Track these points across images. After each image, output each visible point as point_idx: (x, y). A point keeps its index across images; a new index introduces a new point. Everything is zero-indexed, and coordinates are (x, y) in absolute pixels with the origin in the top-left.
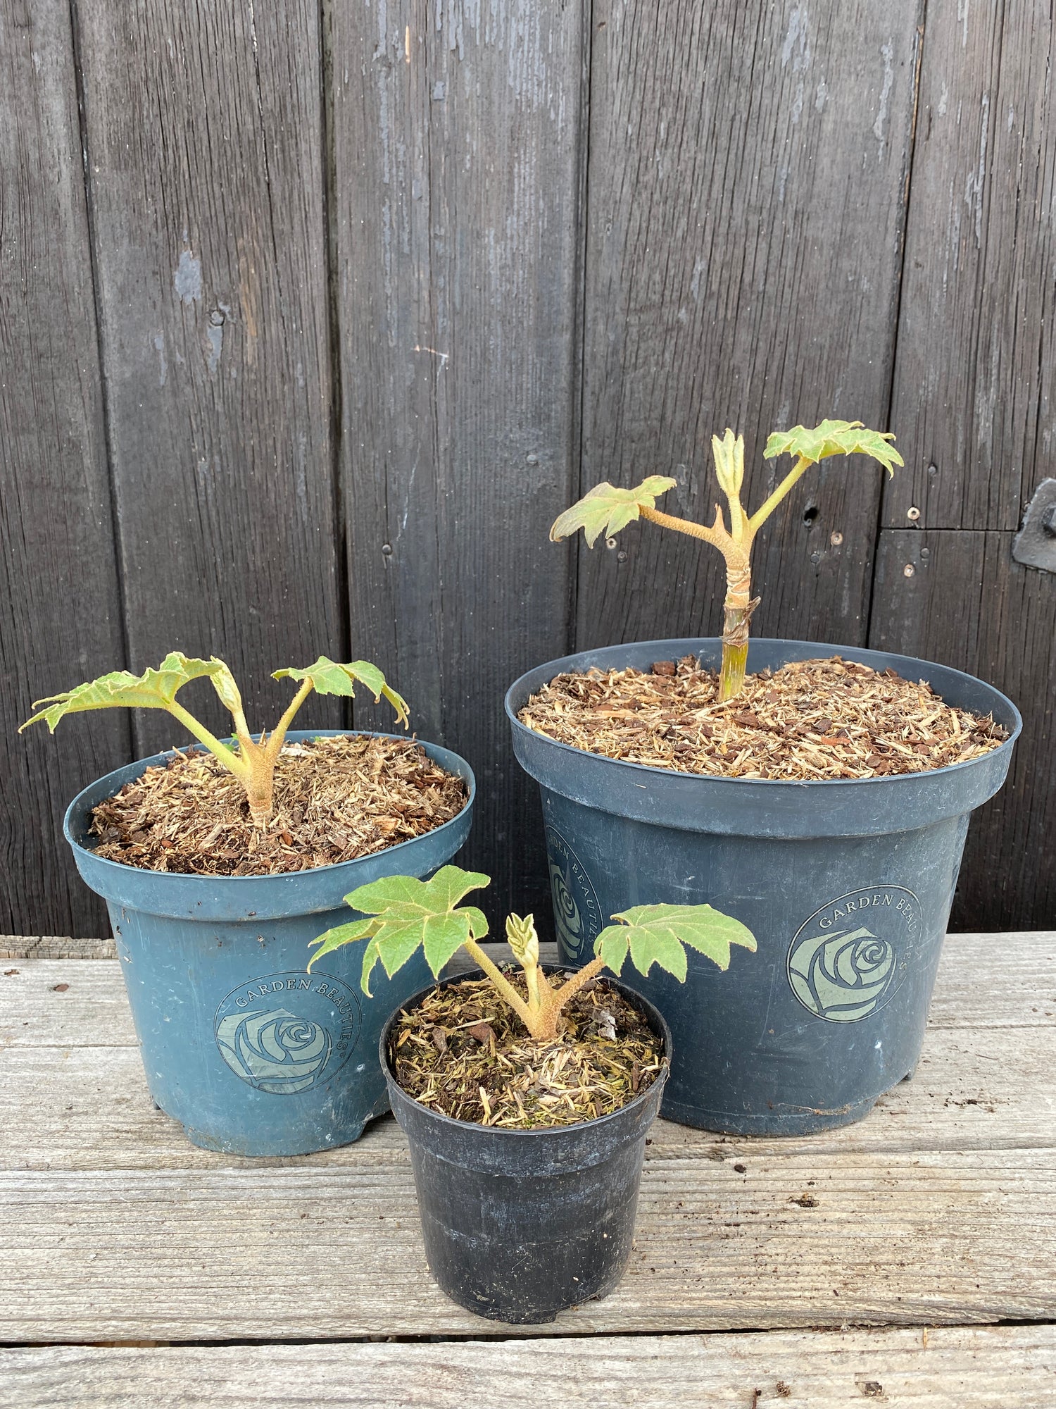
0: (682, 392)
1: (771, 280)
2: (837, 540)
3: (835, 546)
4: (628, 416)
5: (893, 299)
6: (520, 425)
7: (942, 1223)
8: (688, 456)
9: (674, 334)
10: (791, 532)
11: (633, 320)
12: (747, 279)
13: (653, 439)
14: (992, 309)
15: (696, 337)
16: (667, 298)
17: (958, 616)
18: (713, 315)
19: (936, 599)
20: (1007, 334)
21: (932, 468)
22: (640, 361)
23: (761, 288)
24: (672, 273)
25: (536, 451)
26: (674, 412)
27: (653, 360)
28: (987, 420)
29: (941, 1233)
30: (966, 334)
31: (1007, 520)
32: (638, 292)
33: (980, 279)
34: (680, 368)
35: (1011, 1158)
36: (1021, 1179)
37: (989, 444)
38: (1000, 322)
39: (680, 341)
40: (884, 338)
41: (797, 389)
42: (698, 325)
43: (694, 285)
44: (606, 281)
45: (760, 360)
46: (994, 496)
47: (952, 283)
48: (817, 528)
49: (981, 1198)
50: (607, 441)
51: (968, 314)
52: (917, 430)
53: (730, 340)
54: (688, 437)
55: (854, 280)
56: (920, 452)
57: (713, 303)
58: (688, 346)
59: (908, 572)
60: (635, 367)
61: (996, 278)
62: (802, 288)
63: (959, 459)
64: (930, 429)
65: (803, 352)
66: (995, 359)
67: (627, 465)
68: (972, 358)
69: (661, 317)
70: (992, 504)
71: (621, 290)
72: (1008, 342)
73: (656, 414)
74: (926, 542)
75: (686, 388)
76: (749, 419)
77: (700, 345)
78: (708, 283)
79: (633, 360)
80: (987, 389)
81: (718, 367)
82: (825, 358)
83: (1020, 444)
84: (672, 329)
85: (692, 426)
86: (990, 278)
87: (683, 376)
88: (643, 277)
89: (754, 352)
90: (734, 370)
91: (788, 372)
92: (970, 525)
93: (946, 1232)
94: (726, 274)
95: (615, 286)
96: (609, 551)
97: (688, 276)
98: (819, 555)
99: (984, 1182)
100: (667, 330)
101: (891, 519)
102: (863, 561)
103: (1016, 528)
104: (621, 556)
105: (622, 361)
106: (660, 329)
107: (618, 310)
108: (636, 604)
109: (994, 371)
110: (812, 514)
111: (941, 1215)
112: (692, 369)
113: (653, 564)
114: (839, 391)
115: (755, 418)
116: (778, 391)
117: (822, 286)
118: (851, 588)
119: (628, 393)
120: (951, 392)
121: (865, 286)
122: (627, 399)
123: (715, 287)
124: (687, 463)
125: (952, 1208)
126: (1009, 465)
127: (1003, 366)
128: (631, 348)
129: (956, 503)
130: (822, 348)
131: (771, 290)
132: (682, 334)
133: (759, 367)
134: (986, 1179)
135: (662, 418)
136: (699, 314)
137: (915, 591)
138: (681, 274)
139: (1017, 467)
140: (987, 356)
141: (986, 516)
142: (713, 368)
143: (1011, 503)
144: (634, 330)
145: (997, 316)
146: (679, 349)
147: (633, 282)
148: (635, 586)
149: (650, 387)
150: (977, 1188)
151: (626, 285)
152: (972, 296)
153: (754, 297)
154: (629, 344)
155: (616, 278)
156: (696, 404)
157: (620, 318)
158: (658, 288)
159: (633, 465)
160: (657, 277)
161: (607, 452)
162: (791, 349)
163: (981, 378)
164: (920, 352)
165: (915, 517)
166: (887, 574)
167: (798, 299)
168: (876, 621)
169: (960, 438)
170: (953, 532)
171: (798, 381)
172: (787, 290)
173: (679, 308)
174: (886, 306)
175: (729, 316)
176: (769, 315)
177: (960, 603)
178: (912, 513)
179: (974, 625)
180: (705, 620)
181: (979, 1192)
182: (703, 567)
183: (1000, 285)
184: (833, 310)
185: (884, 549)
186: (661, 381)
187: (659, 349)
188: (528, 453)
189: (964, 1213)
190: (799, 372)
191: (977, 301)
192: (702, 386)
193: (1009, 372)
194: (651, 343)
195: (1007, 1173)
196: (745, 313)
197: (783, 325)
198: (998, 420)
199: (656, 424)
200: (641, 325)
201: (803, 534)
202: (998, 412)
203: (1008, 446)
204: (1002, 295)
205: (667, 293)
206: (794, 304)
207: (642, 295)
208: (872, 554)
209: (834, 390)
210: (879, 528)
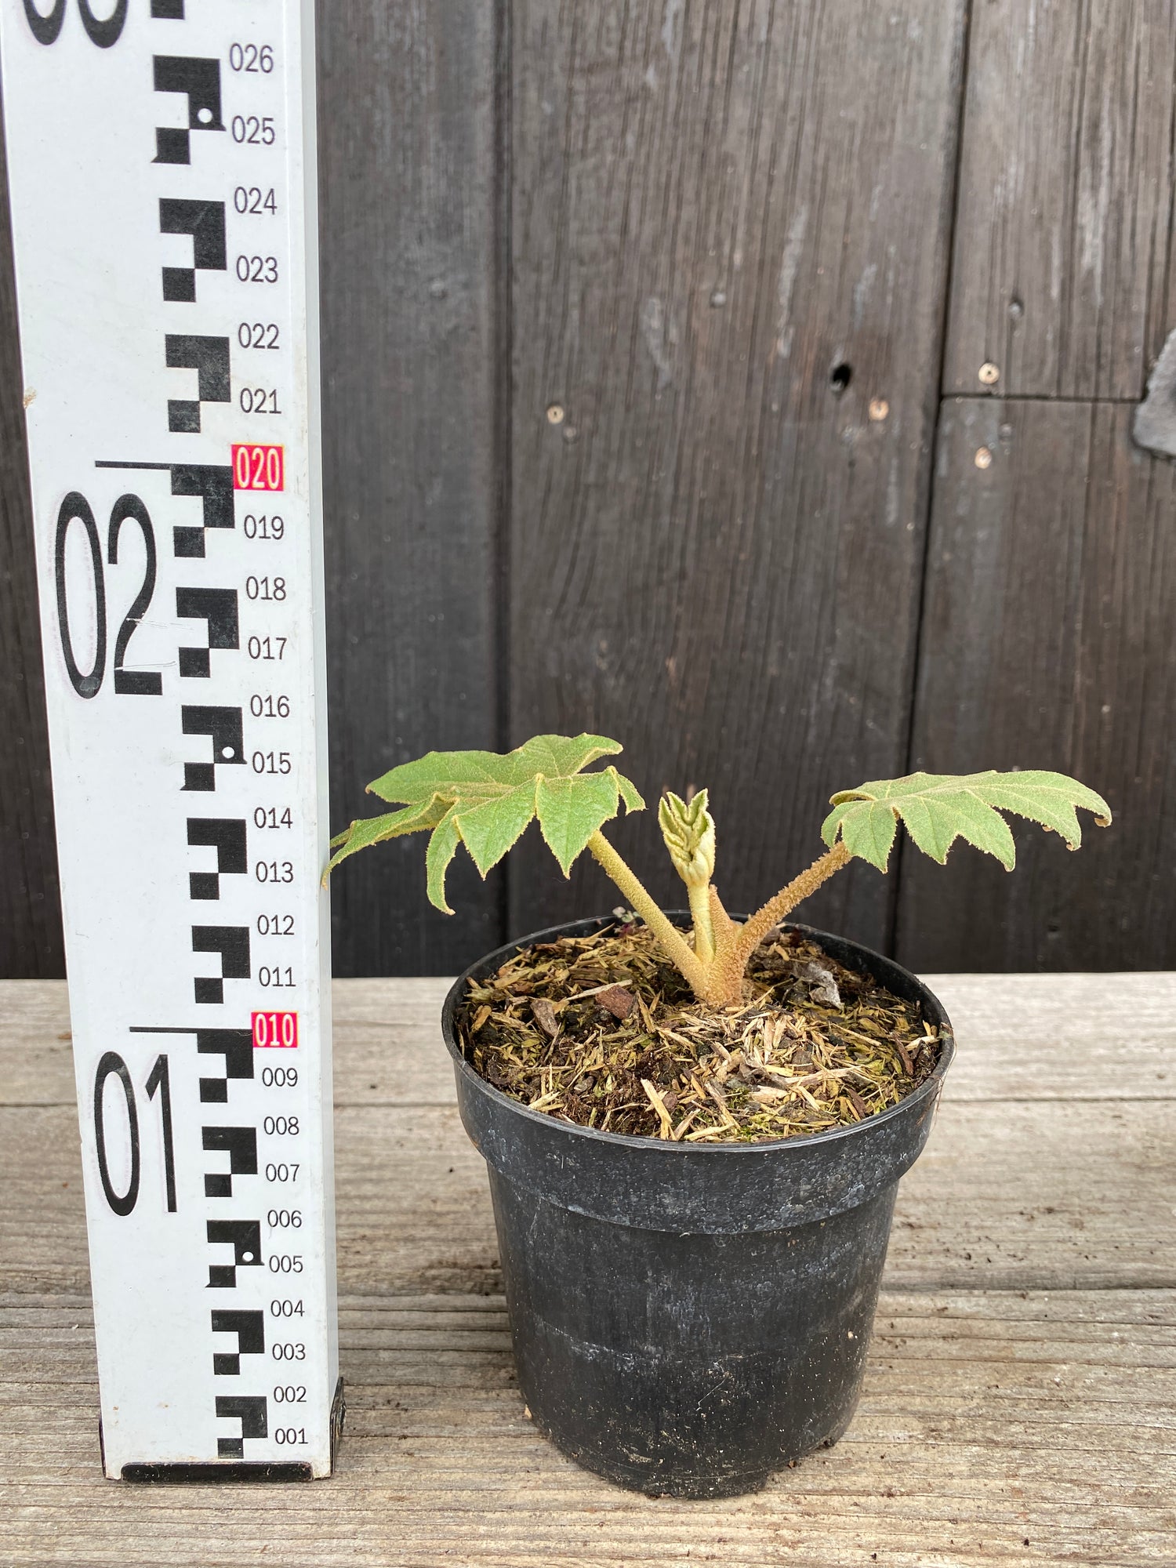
0: (651, 193)
1: (778, 24)
2: (879, 411)
3: (877, 421)
4: (574, 226)
5: (955, 55)
6: (420, 239)
7: (973, 1417)
8: (662, 285)
9: (639, 105)
10: (813, 399)
11: (579, 84)
12: (743, 22)
13: (611, 261)
14: (1101, 67)
15: (672, 109)
16: (628, 52)
17: (1056, 526)
18: (695, 77)
19: (1023, 501)
20: (1124, 105)
21: (1015, 308)
22: (591, 145)
23: (763, 37)
24: (633, 13)
25: (443, 276)
26: (641, 222)
27: (608, 143)
28: (1095, 235)
29: (969, 1436)
30: (1064, 106)
31: (1125, 383)
32: (584, 44)
33: (1083, 24)
34: (648, 156)
35: (1107, 1305)
36: (1122, 1341)
37: (1099, 270)
38: (1113, 87)
39: (648, 117)
40: (945, 111)
41: (818, 188)
42: (673, 94)
43: (667, 33)
44: (538, 26)
45: (765, 143)
46: (1107, 348)
47: (1042, 29)
48: (850, 394)
49: (1049, 1374)
50: (545, 263)
51: (1066, 74)
52: (992, 248)
53: (720, 115)
54: (663, 259)
55: (897, 24)
56: (997, 281)
57: (693, 62)
58: (658, 125)
59: (982, 461)
60: (584, 154)
61: (1107, 21)
62: (823, 37)
63: (1055, 292)
64: (1011, 248)
65: (826, 133)
66: (1106, 144)
67: (574, 298)
68: (1073, 141)
69: (619, 80)
70: (1103, 361)
71: (561, 38)
72: (1124, 118)
73: (615, 223)
74: (1008, 417)
75: (658, 186)
76: (749, 232)
77: (676, 124)
78: (687, 29)
79: (580, 144)
80: (1095, 188)
81: (703, 155)
82: (857, 142)
83: (1143, 272)
84: (636, 99)
85: (667, 242)
86: (1097, 19)
87: (652, 170)
88: (592, 21)
89: (755, 132)
90: (725, 160)
91: (805, 166)
92: (1070, 391)
93: (979, 1434)
94: (712, 16)
95: (552, 33)
96: (552, 427)
97: (657, 18)
98: (853, 433)
99: (1056, 1345)
100: (629, 100)
101: (956, 381)
102: (917, 444)
103: (1138, 395)
104: (570, 433)
105: (563, 144)
106: (618, 98)
107: (556, 68)
108: (591, 505)
109: (1106, 162)
110: (843, 375)
111: (973, 1404)
112: (665, 158)
113: (615, 445)
114: (878, 190)
115: (758, 231)
116: (790, 191)
117: (853, 31)
118: (900, 483)
119: (573, 192)
120: (1043, 192)
121: (914, 32)
122: (573, 202)
123: (697, 35)
124: (662, 296)
125: (994, 1391)
126: (1127, 303)
127: (1118, 153)
128: (577, 126)
129: (1051, 357)
130: (852, 126)
131: (778, 39)
132: (649, 105)
133: (764, 156)
134: (1061, 1339)
135: (624, 230)
136: (674, 77)
137: (993, 488)
138: (646, 17)
139: (1139, 305)
140: (1095, 139)
141: (1093, 379)
142: (696, 158)
143: (1130, 360)
144: (580, 100)
145: (1108, 79)
146: (646, 129)
147: (577, 26)
148: (591, 478)
149: (605, 184)
150: (1042, 1355)
151: (567, 32)
152: (1071, 49)
153: (754, 50)
154: (574, 120)
155: (553, 21)
156: (672, 211)
157: (560, 80)
158: (615, 36)
159: (583, 299)
160: (612, 20)
161: (546, 278)
162: (809, 128)
163: (1085, 172)
164: (997, 131)
165: (991, 379)
166: (951, 462)
167: (818, 53)
168: (938, 532)
169: (1056, 262)
170: (1047, 404)
171: (819, 176)
172: (802, 40)
173: (646, 67)
174: (946, 62)
175: (718, 80)
176: (775, 76)
177: (1058, 509)
178: (987, 374)
179: (1078, 541)
180: (693, 531)
181: (1046, 1363)
182: (687, 451)
183: (1112, 34)
184: (869, 68)
185: (947, 427)
186: (621, 175)
187: (617, 127)
188: (431, 279)
189: (1016, 1402)
190: (820, 161)
191: (1080, 58)
192: (679, 183)
193: (1127, 164)
194: (605, 119)
195: (1099, 1331)
196: (741, 76)
197: (796, 94)
198: (1112, 235)
199: (615, 238)
200: (591, 92)
201: (830, 402)
202: (1111, 223)
203: (1126, 274)
204: (1116, 47)
205: (628, 44)
206: (812, 60)
207: (591, 47)
208: (930, 435)
209: (870, 190)
210: (941, 397)
